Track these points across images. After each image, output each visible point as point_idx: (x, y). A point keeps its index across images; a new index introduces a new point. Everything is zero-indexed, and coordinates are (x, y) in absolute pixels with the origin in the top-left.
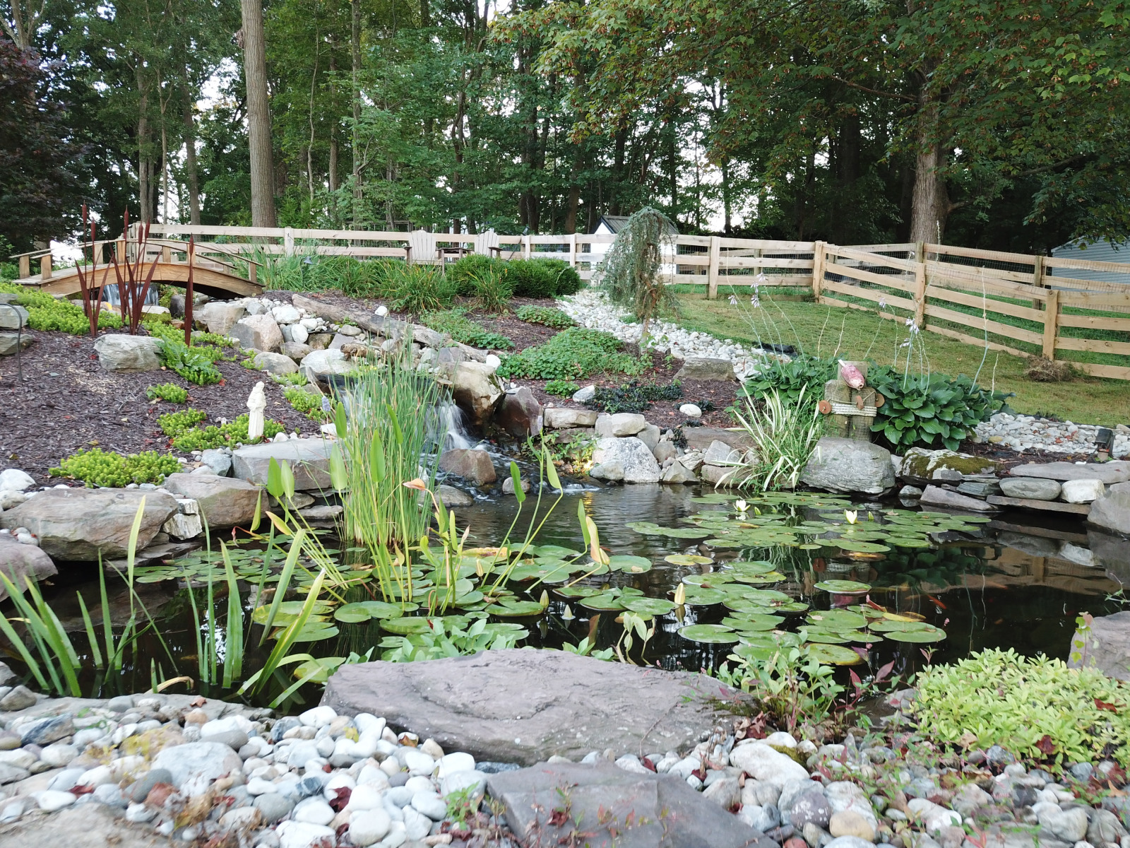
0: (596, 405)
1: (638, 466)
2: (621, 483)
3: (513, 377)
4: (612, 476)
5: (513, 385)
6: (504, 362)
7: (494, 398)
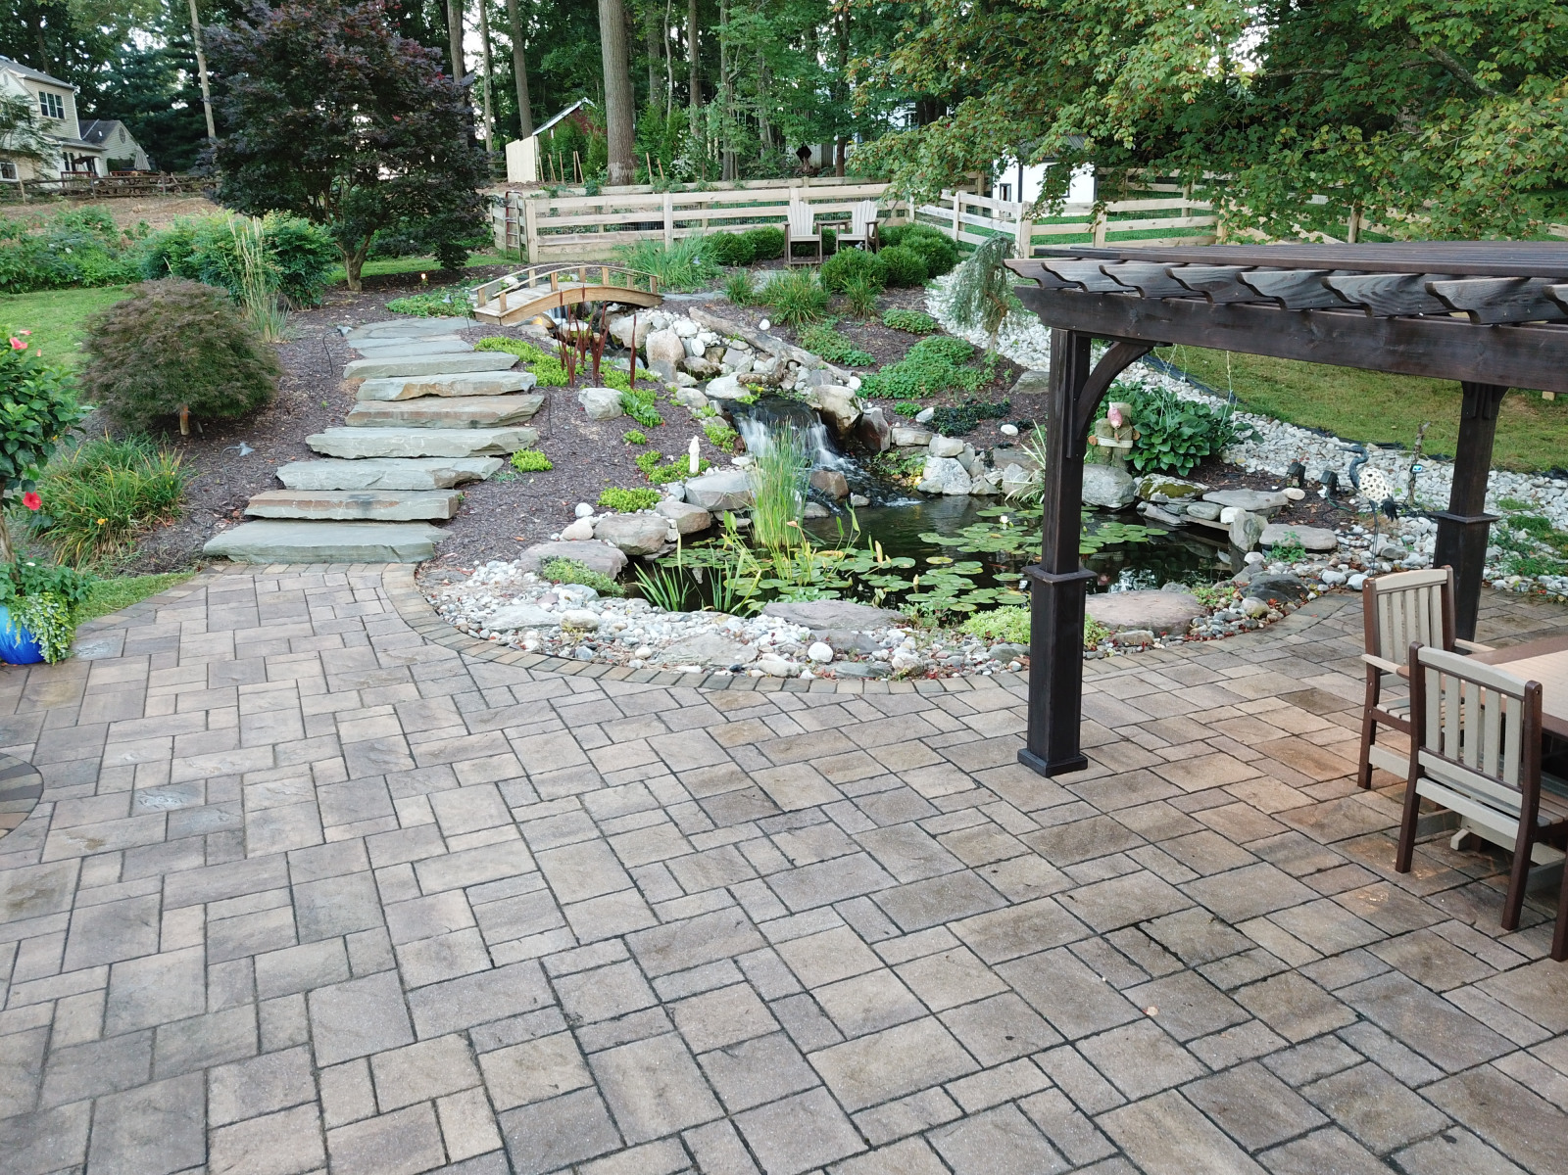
0: (931, 426)
1: (953, 482)
2: (940, 495)
3: (870, 397)
4: (933, 491)
5: (870, 405)
6: (864, 383)
7: (853, 418)
